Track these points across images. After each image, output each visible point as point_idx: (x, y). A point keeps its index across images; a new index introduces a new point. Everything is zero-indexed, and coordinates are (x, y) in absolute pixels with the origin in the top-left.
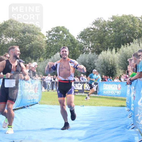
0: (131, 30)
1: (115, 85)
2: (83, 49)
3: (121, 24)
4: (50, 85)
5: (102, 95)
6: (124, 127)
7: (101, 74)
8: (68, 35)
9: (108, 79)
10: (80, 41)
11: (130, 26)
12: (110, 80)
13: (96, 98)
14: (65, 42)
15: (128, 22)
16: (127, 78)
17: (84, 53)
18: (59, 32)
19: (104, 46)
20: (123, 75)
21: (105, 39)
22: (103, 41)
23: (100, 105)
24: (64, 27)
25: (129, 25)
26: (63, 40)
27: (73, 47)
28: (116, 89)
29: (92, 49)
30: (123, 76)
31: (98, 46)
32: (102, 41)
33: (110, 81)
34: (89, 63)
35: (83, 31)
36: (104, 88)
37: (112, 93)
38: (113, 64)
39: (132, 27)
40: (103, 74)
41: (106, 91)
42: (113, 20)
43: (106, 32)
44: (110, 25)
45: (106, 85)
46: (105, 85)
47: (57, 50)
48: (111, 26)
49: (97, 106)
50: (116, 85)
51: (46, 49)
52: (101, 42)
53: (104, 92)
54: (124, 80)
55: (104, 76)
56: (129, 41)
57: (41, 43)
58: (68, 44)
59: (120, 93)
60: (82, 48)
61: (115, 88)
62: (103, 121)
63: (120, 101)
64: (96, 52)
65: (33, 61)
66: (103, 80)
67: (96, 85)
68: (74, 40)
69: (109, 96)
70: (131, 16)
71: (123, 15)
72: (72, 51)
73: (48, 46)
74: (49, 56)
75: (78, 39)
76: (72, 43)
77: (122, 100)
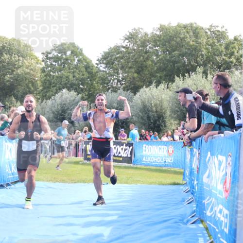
0: (192, 51)
1: (162, 147)
2: (107, 84)
3: (175, 39)
4: (48, 147)
5: (141, 165)
6: (178, 221)
7: (139, 128)
8: (81, 57)
9: (151, 136)
10: (102, 69)
11: (192, 43)
12: (155, 137)
13: (130, 170)
14: (75, 71)
15: (188, 36)
16: (184, 135)
17: (110, 91)
18: (65, 53)
19: (145, 78)
20: (177, 129)
21: (146, 66)
22: (143, 70)
23: (137, 182)
24: (74, 44)
25: (189, 42)
26: (72, 68)
27: (90, 80)
28: (166, 153)
29: (123, 83)
30: (177, 131)
31: (134, 78)
32: (140, 69)
33: (154, 140)
34: (118, 107)
35: (108, 51)
36: (144, 152)
37: (159, 162)
38: (161, 110)
39: (193, 45)
40: (143, 127)
41: (148, 157)
42: (161, 32)
43: (148, 54)
44: (155, 41)
45: (147, 146)
46: (145, 147)
47: (61, 84)
48: (156, 43)
49: (132, 184)
50: (165, 147)
51: (42, 82)
52: (140, 71)
53: (144, 160)
54: (180, 138)
55: (143, 131)
56: (188, 70)
57: (32, 72)
58: (81, 73)
59: (171, 160)
60: (107, 81)
61: (163, 152)
62: (142, 211)
63: (171, 175)
64: (131, 89)
65: (19, 103)
66: (143, 137)
67: (129, 147)
68: (92, 68)
69: (153, 166)
70: (195, 25)
71: (179, 23)
72: (87, 87)
73: (45, 77)
74: (48, 95)
75: (99, 65)
76: (89, 73)
77: (176, 173)
